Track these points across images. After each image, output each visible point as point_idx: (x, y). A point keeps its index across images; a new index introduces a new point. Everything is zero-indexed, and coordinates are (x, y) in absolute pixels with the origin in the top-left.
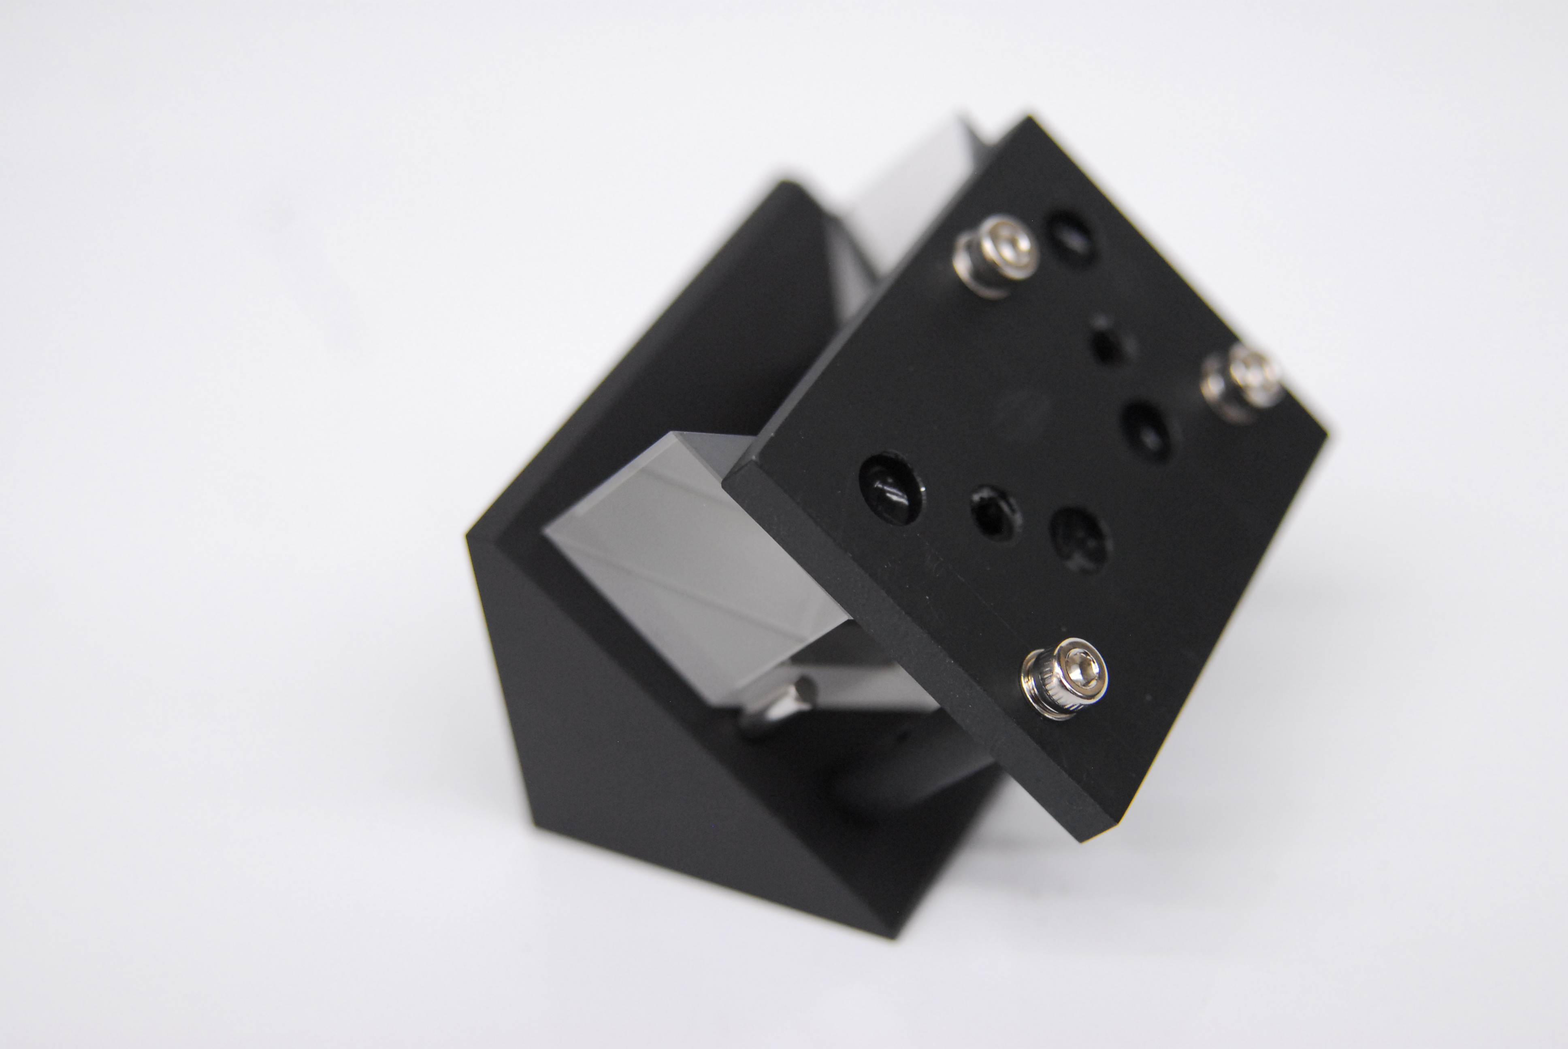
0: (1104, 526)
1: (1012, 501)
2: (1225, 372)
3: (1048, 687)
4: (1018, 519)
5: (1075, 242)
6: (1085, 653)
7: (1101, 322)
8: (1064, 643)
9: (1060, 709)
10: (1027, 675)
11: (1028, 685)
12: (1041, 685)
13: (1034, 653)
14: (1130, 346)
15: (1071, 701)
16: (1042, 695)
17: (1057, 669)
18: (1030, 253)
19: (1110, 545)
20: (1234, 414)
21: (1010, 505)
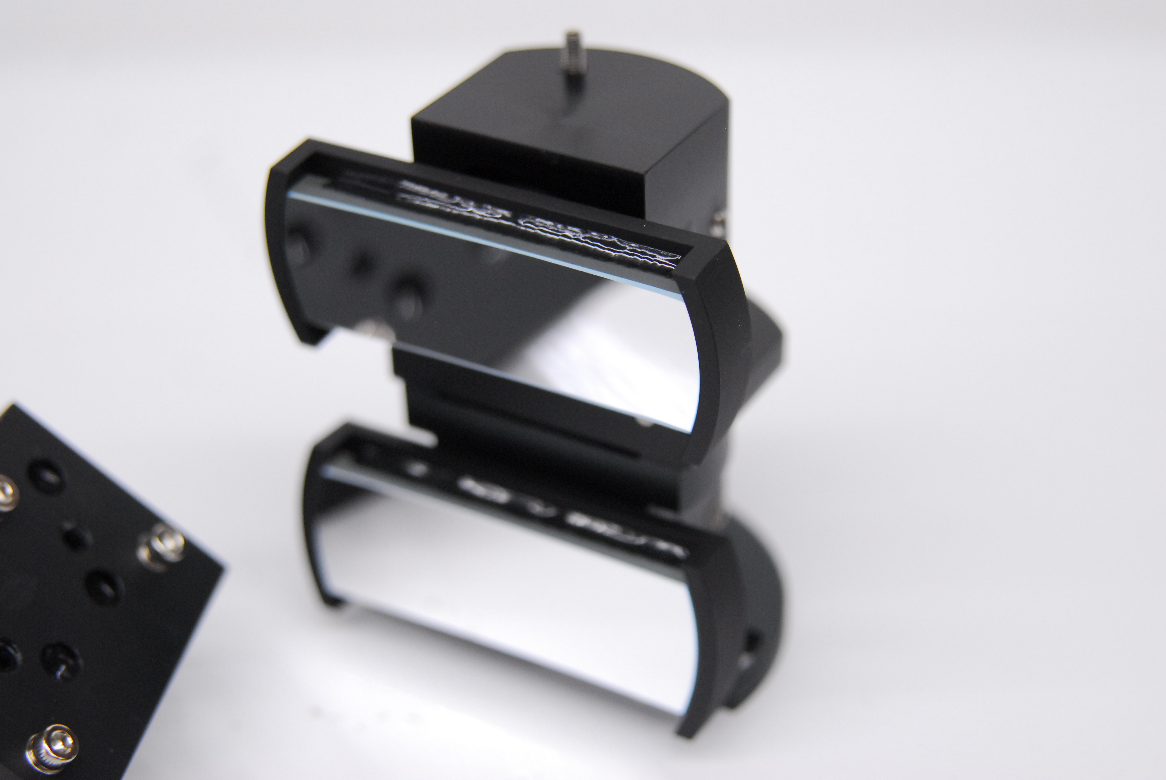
0: (77, 651)
1: (15, 646)
2: (149, 545)
3: (42, 756)
4: (19, 656)
5: (50, 477)
6: (62, 732)
7: (68, 526)
8: (49, 728)
9: (51, 767)
10: (29, 749)
11: (30, 757)
12: (37, 755)
13: (33, 737)
14: (89, 538)
15: (59, 761)
16: (39, 762)
17: (45, 745)
18: (13, 494)
19: (81, 662)
20: (158, 568)
21: (14, 649)
